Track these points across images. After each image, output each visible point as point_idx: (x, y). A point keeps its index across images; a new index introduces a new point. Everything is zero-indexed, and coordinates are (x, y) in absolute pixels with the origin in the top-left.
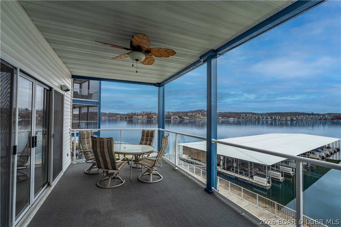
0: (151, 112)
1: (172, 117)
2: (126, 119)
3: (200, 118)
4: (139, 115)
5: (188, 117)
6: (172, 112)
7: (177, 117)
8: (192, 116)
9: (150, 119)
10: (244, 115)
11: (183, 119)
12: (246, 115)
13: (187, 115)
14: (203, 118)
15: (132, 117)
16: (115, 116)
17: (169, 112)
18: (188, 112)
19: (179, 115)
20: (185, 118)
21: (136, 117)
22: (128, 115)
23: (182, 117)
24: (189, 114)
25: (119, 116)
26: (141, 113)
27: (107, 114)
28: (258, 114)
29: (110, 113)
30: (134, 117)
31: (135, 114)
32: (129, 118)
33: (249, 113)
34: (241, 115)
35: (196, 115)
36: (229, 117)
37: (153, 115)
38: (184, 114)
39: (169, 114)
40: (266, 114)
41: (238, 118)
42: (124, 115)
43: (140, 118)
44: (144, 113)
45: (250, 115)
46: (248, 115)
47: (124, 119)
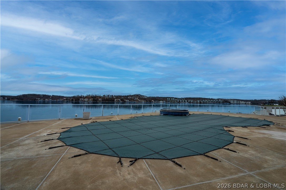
0: (96, 95)
1: (115, 100)
2: (73, 101)
3: (138, 101)
4: (85, 98)
5: (128, 100)
6: (115, 96)
7: (120, 100)
8: (131, 99)
9: (95, 101)
10: (169, 99)
11: (124, 101)
12: (171, 99)
13: (127, 98)
14: (140, 101)
15: (79, 100)
16: (60, 98)
17: (112, 96)
18: (128, 96)
19: (121, 98)
20: (126, 101)
21: (82, 99)
22: (74, 97)
23: (123, 100)
24: (128, 98)
25: (65, 98)
26: (87, 96)
27: (50, 96)
28: (179, 99)
29: (53, 96)
30: (80, 99)
31: (81, 97)
32: (75, 101)
33: (173, 98)
34: (167, 99)
35: (135, 98)
36: (160, 101)
37: (98, 98)
38: (125, 98)
39: (112, 97)
40: (184, 98)
41: (166, 101)
42: (70, 97)
43: (86, 101)
44: (89, 96)
45: (174, 99)
46: (172, 99)
47: (71, 101)
